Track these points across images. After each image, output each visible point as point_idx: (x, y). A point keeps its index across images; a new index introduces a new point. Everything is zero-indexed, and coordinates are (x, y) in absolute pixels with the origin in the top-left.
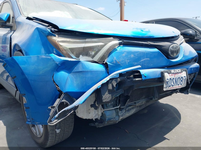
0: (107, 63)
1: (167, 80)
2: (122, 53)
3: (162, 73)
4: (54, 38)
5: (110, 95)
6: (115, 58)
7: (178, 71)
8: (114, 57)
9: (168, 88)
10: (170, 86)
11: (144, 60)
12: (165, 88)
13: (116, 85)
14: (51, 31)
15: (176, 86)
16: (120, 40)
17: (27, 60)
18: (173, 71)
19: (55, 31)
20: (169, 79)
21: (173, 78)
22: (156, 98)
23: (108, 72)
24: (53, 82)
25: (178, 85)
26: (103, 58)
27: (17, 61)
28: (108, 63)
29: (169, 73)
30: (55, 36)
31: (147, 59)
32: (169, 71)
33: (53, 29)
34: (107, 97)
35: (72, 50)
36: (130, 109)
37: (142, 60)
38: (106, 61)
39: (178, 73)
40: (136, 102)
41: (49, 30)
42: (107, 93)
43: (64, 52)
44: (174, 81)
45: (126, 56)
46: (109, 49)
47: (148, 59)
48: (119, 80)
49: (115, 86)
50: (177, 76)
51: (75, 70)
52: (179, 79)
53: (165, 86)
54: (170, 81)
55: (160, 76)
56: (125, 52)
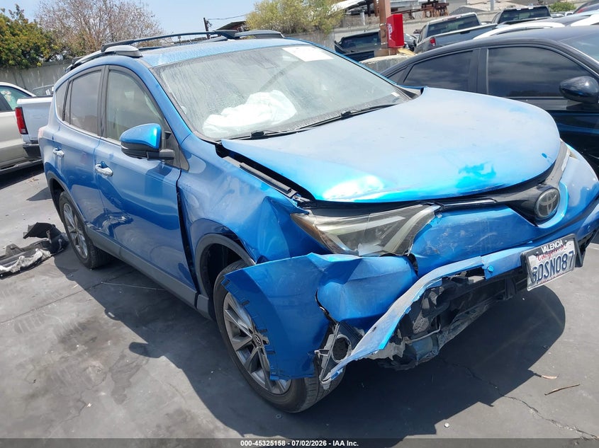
0: (414, 256)
1: (535, 270)
2: (441, 230)
3: (524, 259)
4: (307, 218)
5: (426, 319)
6: (429, 243)
7: (556, 246)
8: (427, 240)
9: (536, 284)
10: (539, 280)
11: (486, 236)
12: (530, 285)
13: (437, 300)
14: (299, 204)
15: (552, 277)
16: (437, 204)
17: (267, 270)
18: (545, 249)
19: (305, 202)
20: (538, 267)
21: (547, 262)
22: (509, 295)
23: (416, 272)
24: (317, 304)
25: (558, 272)
26: (404, 245)
27: (250, 276)
28: (416, 256)
29: (537, 255)
30: (308, 214)
31: (491, 234)
32: (537, 250)
33: (300, 199)
34: (421, 323)
35: (344, 238)
36: (458, 326)
37: (482, 239)
38: (411, 250)
39: (556, 249)
40: (469, 310)
41: (295, 204)
42: (420, 316)
43: (329, 244)
44: (549, 267)
45: (451, 235)
46: (415, 228)
47: (494, 233)
48: (442, 289)
49: (435, 302)
50: (554, 256)
51: (353, 277)
52: (559, 261)
53: (529, 282)
54: (541, 269)
55: (519, 265)
56: (447, 227)
